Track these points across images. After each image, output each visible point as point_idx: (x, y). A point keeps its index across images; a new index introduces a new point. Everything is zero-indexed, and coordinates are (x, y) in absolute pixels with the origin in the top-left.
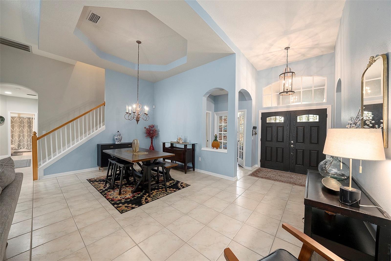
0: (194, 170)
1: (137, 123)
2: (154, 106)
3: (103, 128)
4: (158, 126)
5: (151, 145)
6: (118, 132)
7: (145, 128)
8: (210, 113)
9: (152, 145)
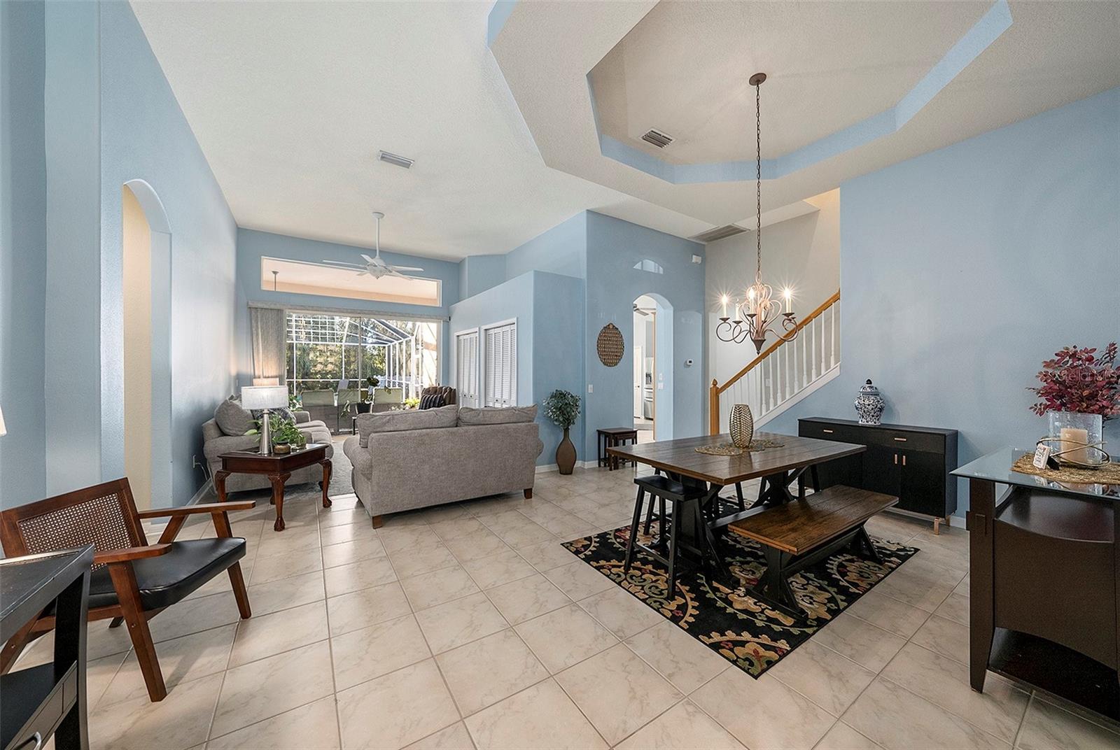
3: (834, 368)
6: (869, 382)
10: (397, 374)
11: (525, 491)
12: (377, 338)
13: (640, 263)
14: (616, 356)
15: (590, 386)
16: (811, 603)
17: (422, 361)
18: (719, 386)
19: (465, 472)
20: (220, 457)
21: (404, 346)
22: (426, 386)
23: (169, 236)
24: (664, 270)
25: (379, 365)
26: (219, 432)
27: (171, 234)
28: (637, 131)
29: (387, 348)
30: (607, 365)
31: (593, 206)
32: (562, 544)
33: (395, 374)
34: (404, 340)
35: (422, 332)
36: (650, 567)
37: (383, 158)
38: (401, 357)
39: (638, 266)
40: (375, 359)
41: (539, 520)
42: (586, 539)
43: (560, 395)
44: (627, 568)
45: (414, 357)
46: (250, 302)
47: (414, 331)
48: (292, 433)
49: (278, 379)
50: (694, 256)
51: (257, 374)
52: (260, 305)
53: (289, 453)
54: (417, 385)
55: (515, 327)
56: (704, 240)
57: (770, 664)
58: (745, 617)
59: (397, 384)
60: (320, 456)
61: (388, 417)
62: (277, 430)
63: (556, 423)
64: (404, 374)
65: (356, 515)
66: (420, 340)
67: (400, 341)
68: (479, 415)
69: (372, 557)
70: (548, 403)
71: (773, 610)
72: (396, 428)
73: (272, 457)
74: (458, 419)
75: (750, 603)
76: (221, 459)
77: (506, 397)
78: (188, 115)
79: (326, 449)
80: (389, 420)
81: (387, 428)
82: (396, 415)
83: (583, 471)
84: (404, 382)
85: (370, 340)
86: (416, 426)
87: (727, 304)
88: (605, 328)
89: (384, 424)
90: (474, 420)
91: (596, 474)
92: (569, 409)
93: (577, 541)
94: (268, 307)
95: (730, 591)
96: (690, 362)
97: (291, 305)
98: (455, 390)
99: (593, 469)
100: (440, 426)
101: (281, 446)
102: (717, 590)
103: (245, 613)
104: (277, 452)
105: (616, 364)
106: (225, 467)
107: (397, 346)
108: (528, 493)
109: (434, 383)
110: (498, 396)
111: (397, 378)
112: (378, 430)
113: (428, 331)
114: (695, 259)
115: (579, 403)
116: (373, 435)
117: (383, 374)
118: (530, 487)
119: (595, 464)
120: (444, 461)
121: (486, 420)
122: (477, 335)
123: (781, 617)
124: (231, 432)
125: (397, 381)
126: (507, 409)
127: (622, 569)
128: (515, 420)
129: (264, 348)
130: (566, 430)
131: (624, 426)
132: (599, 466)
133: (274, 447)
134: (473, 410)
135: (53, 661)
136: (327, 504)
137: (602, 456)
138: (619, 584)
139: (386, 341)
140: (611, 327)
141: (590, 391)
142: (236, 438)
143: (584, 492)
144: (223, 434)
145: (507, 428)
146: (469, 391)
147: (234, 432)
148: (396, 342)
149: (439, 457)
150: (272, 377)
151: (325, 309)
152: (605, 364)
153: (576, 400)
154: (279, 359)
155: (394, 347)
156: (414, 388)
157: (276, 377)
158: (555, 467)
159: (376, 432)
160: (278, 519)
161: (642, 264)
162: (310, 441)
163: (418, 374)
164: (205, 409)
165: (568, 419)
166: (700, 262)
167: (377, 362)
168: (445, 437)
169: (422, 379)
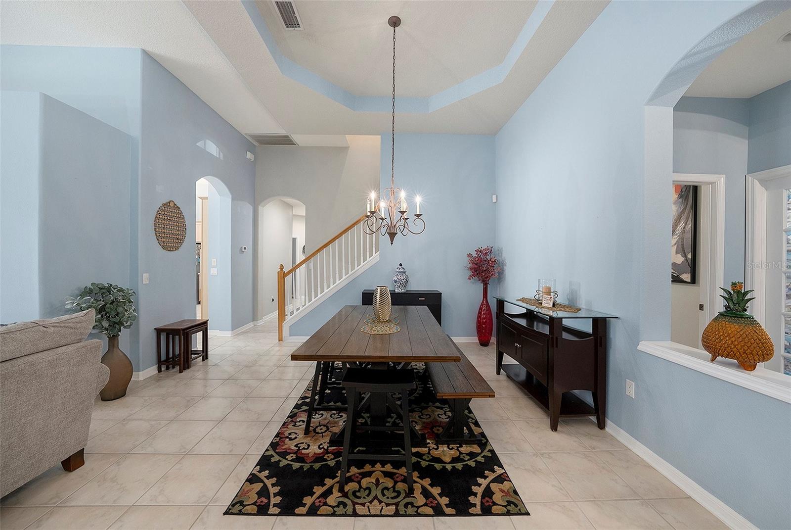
0: (601, 425)
1: (392, 240)
2: (494, 196)
3: (376, 256)
4: (502, 248)
5: (483, 302)
6: (401, 265)
7: (470, 255)
8: (712, 183)
9: (487, 301)
11: (68, 460)
13: (203, 141)
14: (178, 238)
15: (146, 276)
24: (224, 157)
30: (167, 249)
32: (227, 513)
36: (355, 469)
39: (200, 144)
42: (249, 482)
44: (339, 487)
50: (248, 152)
56: (258, 141)
88: (164, 205)
93: (242, 493)
96: (245, 248)
105: (177, 248)
108: (76, 460)
114: (249, 155)
127: (337, 492)
130: (113, 337)
137: (163, 358)
138: (355, 514)
140: (172, 204)
141: (145, 281)
152: (163, 247)
161: (204, 143)
166: (253, 160)
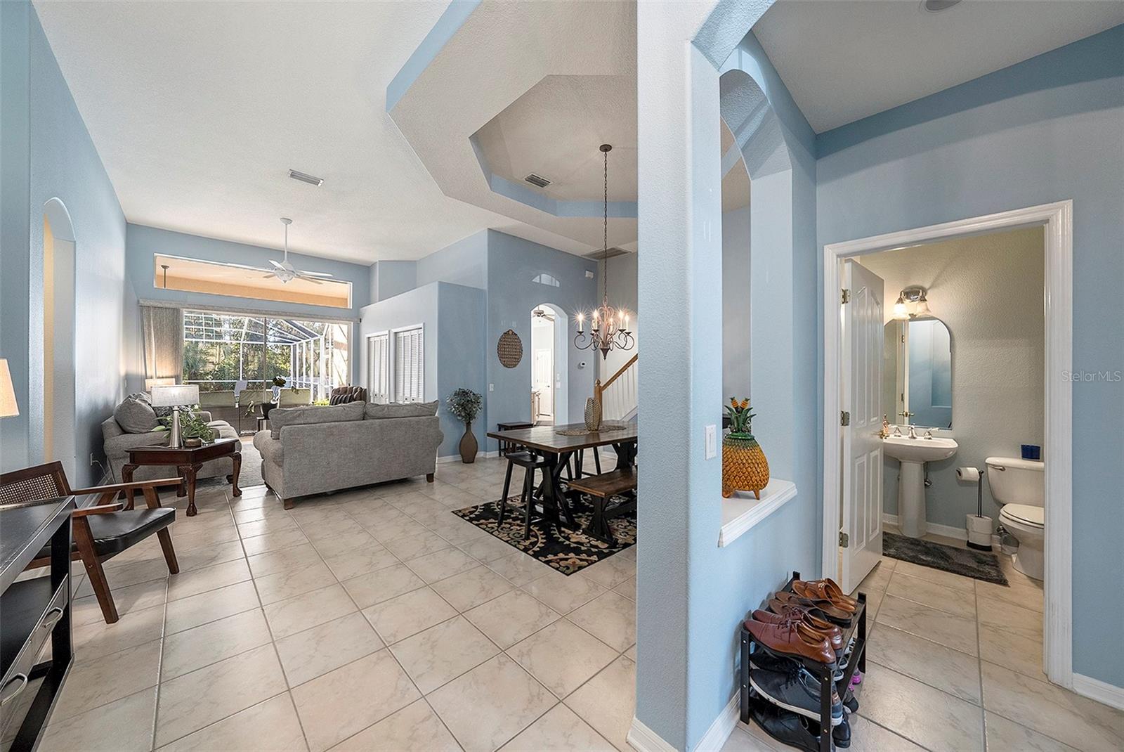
1: (605, 355)
10: (304, 374)
11: (428, 476)
12: (279, 337)
13: (538, 277)
14: (516, 358)
15: (491, 385)
16: (625, 536)
17: (332, 361)
18: (602, 385)
19: (371, 459)
20: (127, 451)
21: (312, 345)
22: (336, 386)
23: (73, 243)
24: (560, 284)
25: (282, 365)
26: (120, 429)
27: (75, 242)
28: (521, 173)
29: (292, 347)
30: (507, 367)
31: (493, 226)
32: (453, 512)
33: (301, 375)
34: (312, 340)
35: (332, 330)
36: (519, 522)
37: (292, 176)
38: (308, 356)
39: (537, 280)
40: (278, 358)
41: (437, 497)
42: (473, 507)
43: (463, 393)
44: (500, 524)
45: (323, 357)
46: (141, 300)
47: (323, 330)
48: (201, 429)
49: (174, 379)
50: (587, 272)
51: (148, 374)
52: (152, 303)
53: (200, 446)
54: (326, 386)
55: (421, 331)
56: (595, 258)
57: (581, 568)
58: (576, 545)
59: (304, 385)
60: (230, 449)
61: (299, 412)
62: (186, 426)
63: (459, 418)
64: (311, 374)
65: (266, 502)
66: (330, 340)
67: (308, 340)
68: (383, 410)
69: (284, 529)
70: (451, 400)
71: (597, 541)
72: (306, 421)
73: (183, 449)
74: (365, 414)
75: (583, 538)
76: (129, 454)
77: (414, 396)
78: (88, 125)
79: (236, 443)
80: (300, 414)
81: (297, 422)
82: (306, 410)
83: (485, 459)
84: (312, 383)
85: (271, 339)
86: (325, 419)
87: (583, 321)
88: (505, 333)
89: (295, 418)
90: (380, 414)
91: (497, 462)
92: (470, 406)
93: (464, 510)
94: (162, 306)
95: (571, 532)
96: (583, 364)
97: (189, 305)
98: (366, 390)
99: (494, 459)
100: (348, 419)
101: (192, 440)
102: (564, 532)
103: (174, 569)
104: (187, 445)
105: (515, 366)
106: (132, 460)
107: (304, 345)
108: (430, 478)
109: (345, 382)
110: (407, 395)
111: (304, 379)
112: (290, 423)
113: (339, 332)
114: (588, 274)
115: (481, 400)
116: (284, 427)
117: (288, 375)
118: (431, 473)
119: (496, 454)
120: (351, 449)
121: (392, 414)
122: (387, 337)
123: (599, 543)
124: (134, 429)
125: (304, 381)
126: (410, 405)
127: (496, 524)
128: (417, 414)
129: (158, 347)
130: (468, 424)
131: (523, 421)
132: (500, 455)
133: (184, 442)
134: (378, 405)
135: (50, 574)
136: (237, 494)
137: (502, 447)
138: (491, 533)
139: (291, 339)
140: (510, 333)
141: (491, 389)
142: (138, 435)
143: (480, 476)
144: (124, 432)
145: (409, 421)
146: (380, 391)
147: (137, 429)
148: (302, 341)
149: (347, 447)
150: (166, 377)
151: (227, 309)
152: (504, 365)
153: (477, 398)
154: (175, 358)
155: (301, 346)
156: (324, 390)
157: (172, 377)
158: (459, 458)
159: (288, 425)
160: (190, 506)
161: (540, 278)
162: (218, 436)
163: (328, 375)
164: (100, 408)
165: (469, 414)
166: (592, 277)
167: (280, 362)
168: (352, 429)
169: (332, 380)
